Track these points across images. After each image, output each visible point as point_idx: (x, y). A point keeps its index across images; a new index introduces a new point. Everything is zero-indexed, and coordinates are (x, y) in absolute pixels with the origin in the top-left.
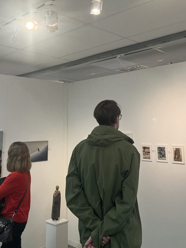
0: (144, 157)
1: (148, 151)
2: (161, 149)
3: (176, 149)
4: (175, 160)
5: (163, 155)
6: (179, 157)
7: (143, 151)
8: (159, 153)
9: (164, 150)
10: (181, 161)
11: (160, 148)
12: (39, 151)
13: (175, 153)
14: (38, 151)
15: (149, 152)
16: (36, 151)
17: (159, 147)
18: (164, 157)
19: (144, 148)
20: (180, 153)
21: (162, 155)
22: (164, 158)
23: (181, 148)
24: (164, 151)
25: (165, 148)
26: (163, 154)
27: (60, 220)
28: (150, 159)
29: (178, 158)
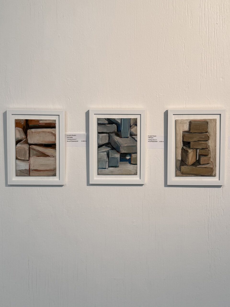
0: (24, 166)
1: (48, 139)
2: (118, 126)
3: (191, 123)
4: (181, 173)
5: (126, 154)
7: (18, 142)
8: (106, 145)
9: (133, 130)
10: (210, 173)
11: (111, 121)
13: (186, 144)
15: (53, 146)
17: (108, 120)
18: (130, 161)
19: (26, 126)
20: (210, 143)
21: (118, 156)
22: (130, 167)
23: (215, 121)
24: (133, 136)
25: (136, 120)
26: (123, 151)
28: (54, 175)
29: (197, 162)
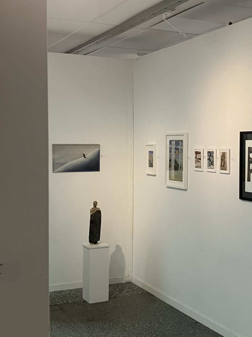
1: (200, 157)
2: (210, 153)
3: (222, 153)
4: (221, 169)
6: (225, 164)
7: (195, 158)
8: (209, 159)
9: (213, 155)
10: (226, 169)
12: (85, 157)
13: (222, 159)
14: (83, 158)
15: (200, 159)
16: (80, 157)
17: (209, 151)
18: (212, 164)
19: (197, 153)
20: (226, 159)
21: (210, 163)
22: (213, 166)
23: (227, 152)
25: (213, 152)
26: (211, 161)
27: (99, 244)
28: (201, 168)
29: (224, 166)
